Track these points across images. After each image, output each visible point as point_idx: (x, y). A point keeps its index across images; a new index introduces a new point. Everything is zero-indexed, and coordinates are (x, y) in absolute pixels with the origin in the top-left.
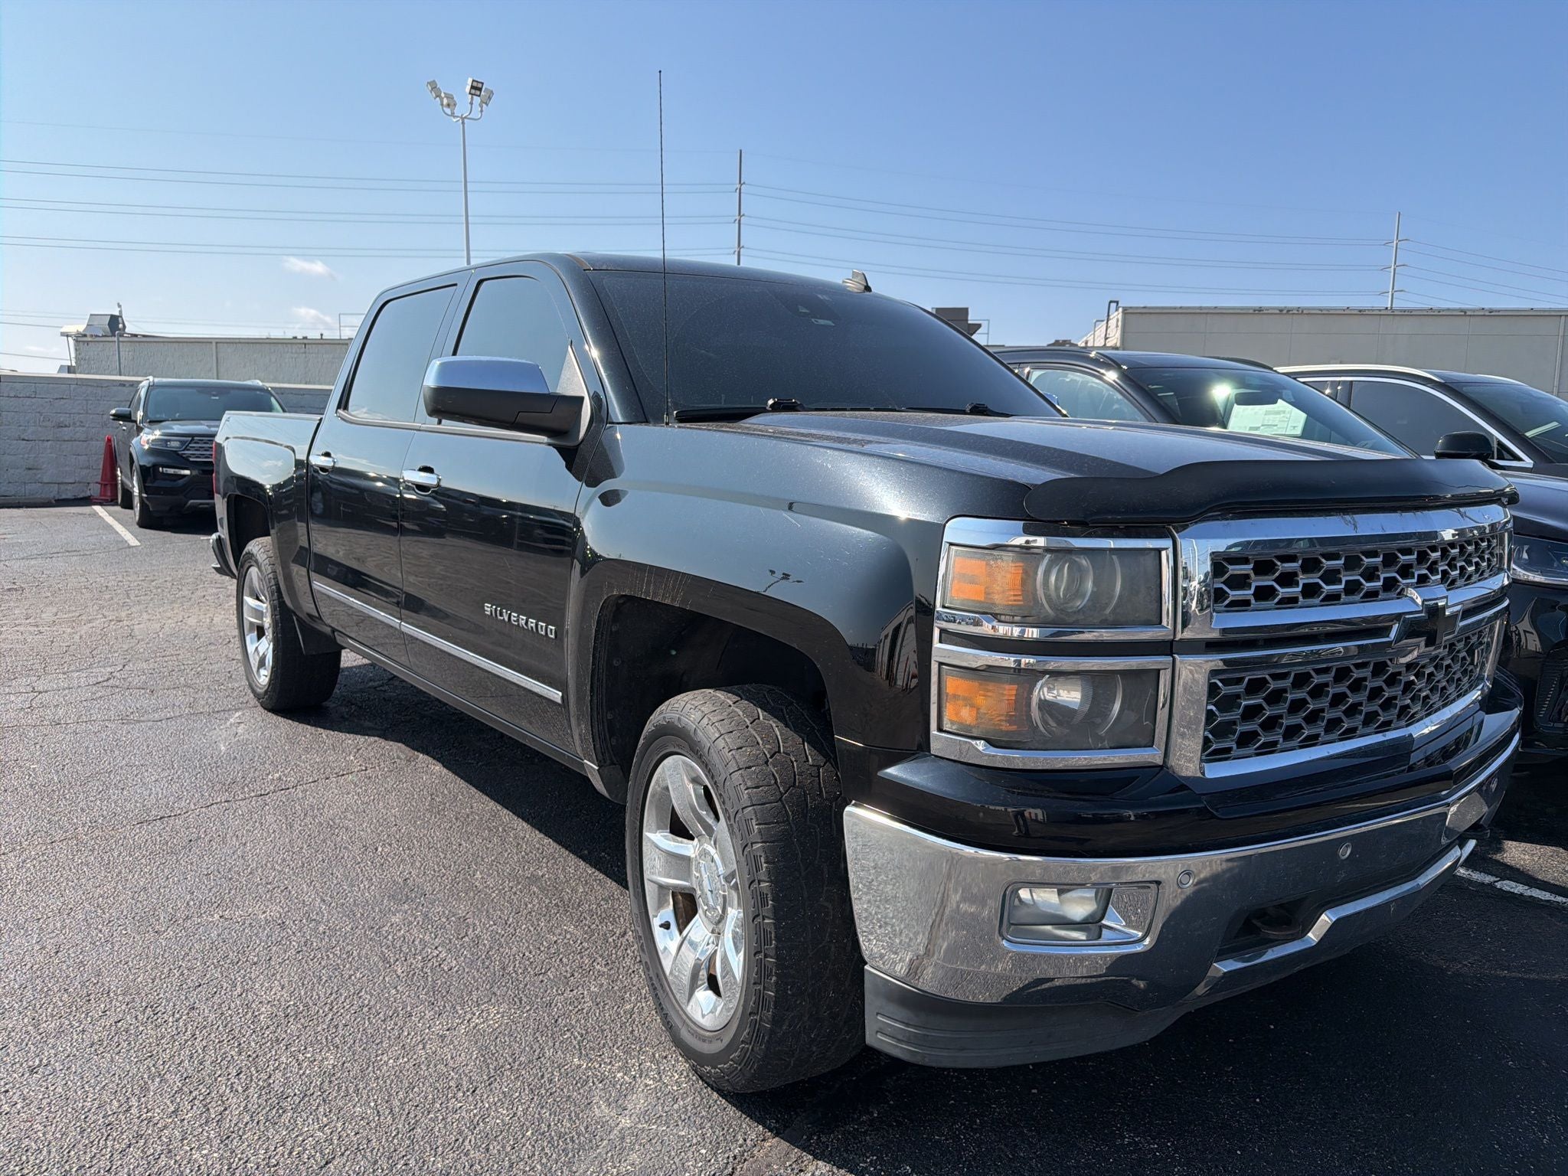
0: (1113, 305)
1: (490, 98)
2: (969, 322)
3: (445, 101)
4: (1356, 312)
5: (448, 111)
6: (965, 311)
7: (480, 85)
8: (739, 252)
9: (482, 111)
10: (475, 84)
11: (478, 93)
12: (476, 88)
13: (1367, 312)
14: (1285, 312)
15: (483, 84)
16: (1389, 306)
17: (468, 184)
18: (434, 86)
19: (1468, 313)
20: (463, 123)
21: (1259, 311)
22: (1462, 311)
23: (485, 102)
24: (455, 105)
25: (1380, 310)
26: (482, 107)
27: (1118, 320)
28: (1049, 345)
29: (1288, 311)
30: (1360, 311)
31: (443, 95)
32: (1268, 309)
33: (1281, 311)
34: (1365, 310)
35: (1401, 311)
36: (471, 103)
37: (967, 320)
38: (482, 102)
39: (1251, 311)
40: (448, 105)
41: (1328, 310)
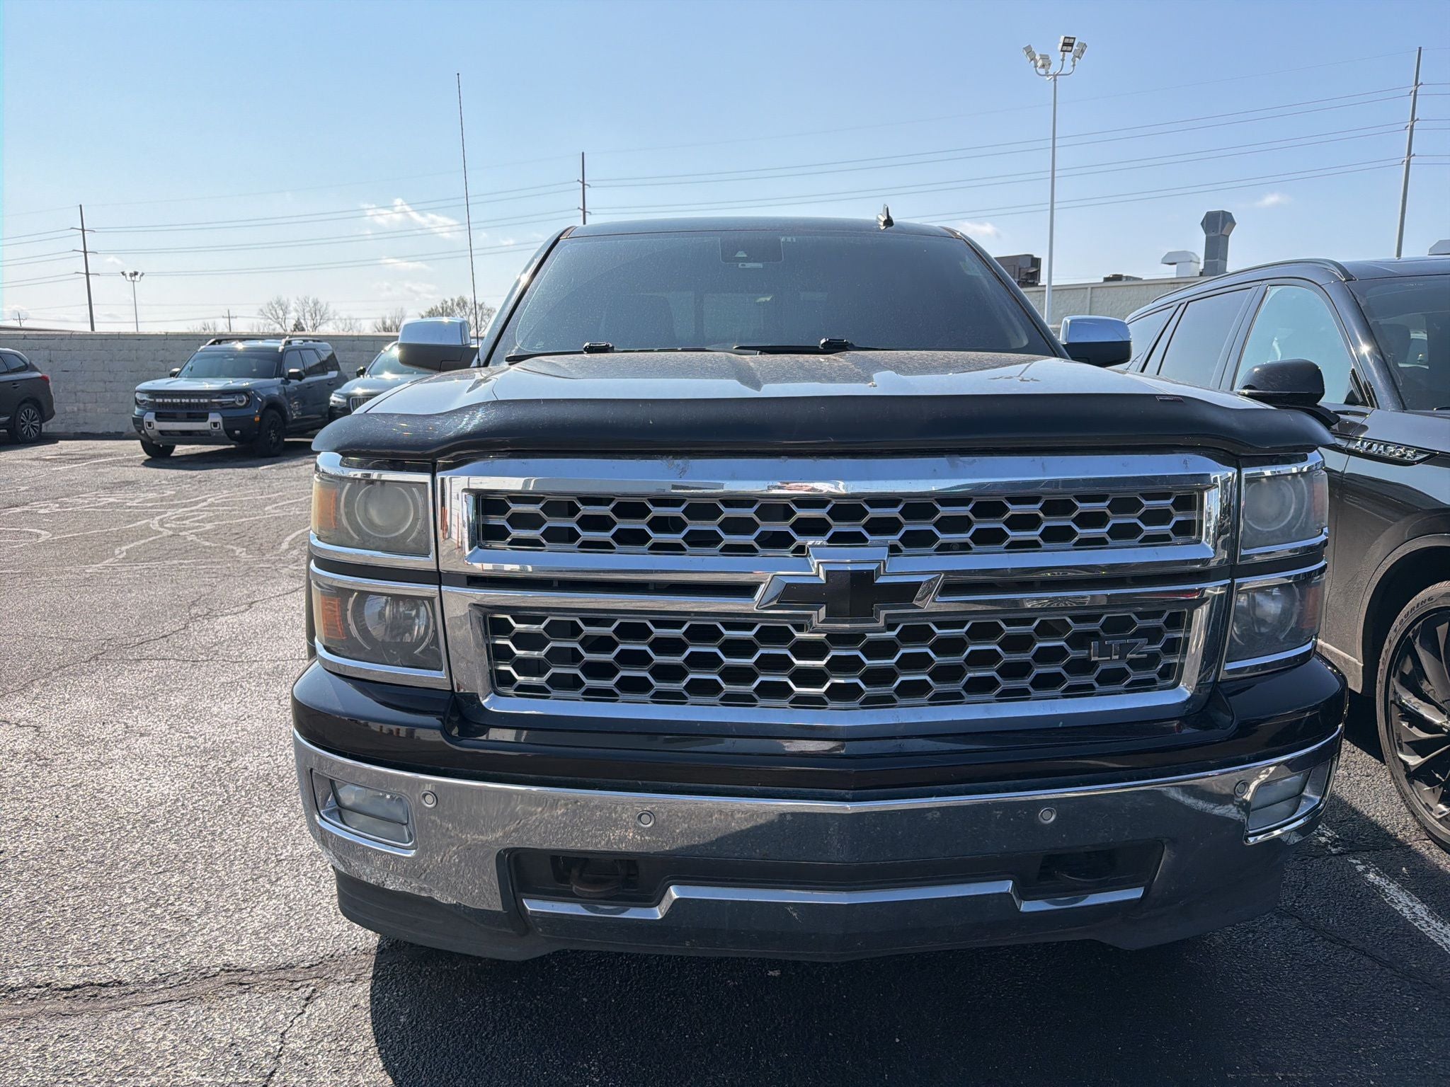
1: (1083, 51)
3: (1040, 63)
5: (1042, 71)
7: (1072, 41)
8: (1408, 162)
9: (1074, 65)
10: (1067, 41)
11: (1070, 48)
12: (1068, 44)
15: (1074, 38)
17: (1056, 140)
18: (1029, 50)
20: (1055, 80)
23: (1078, 56)
24: (1050, 64)
26: (1074, 62)
31: (1038, 57)
36: (1063, 60)
38: (1075, 57)
40: (1043, 66)
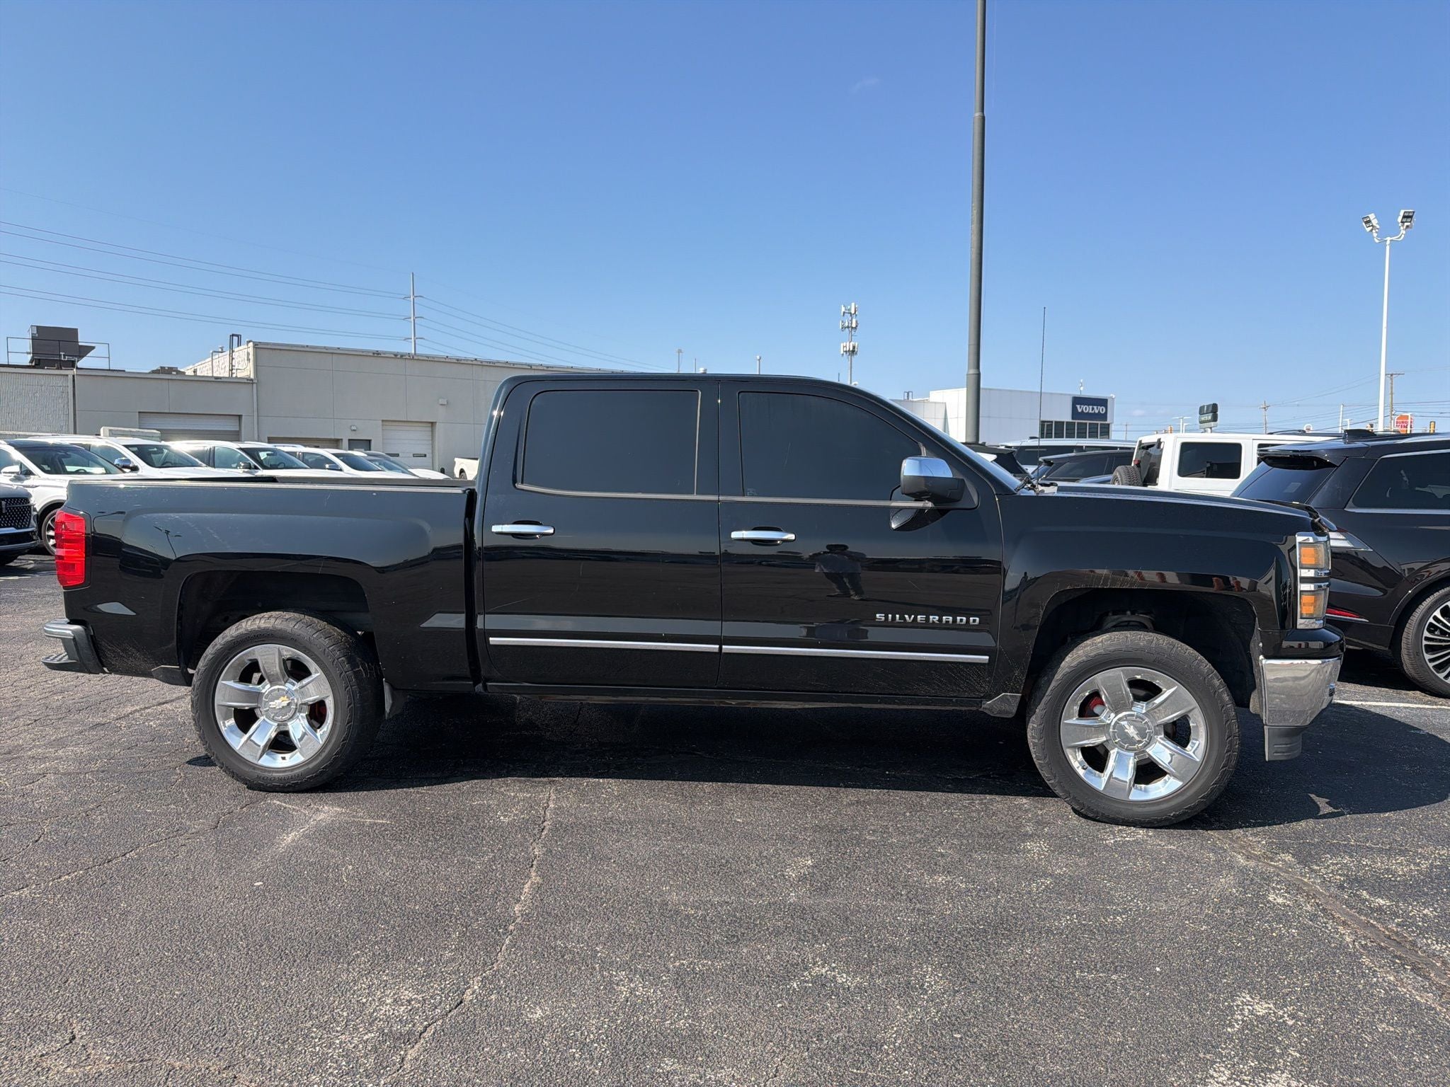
0: (235, 339)
2: (80, 344)
4: (455, 361)
6: (74, 332)
13: (463, 362)
14: (399, 356)
16: (413, 352)
19: (533, 367)
21: (377, 354)
22: (529, 365)
25: (472, 361)
27: (248, 354)
28: (153, 372)
29: (402, 356)
30: (458, 360)
32: (385, 353)
33: (396, 355)
34: (461, 360)
35: (487, 362)
37: (78, 342)
39: (371, 354)
41: (433, 358)
